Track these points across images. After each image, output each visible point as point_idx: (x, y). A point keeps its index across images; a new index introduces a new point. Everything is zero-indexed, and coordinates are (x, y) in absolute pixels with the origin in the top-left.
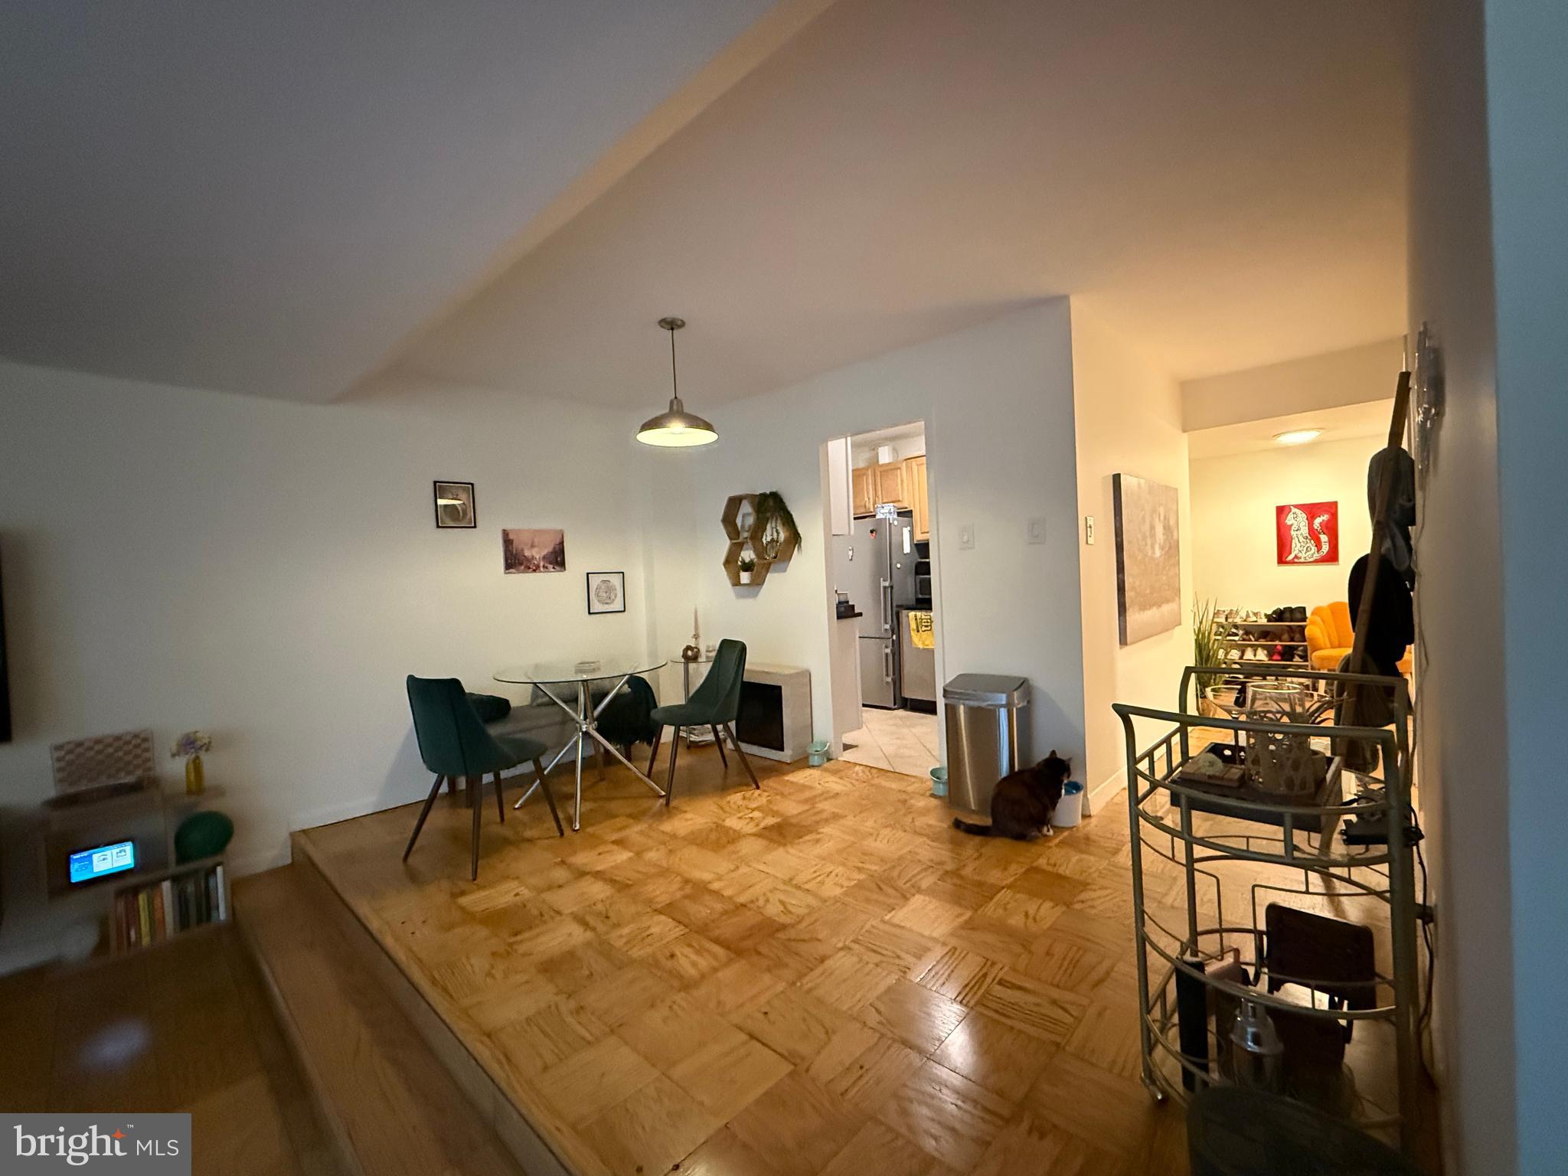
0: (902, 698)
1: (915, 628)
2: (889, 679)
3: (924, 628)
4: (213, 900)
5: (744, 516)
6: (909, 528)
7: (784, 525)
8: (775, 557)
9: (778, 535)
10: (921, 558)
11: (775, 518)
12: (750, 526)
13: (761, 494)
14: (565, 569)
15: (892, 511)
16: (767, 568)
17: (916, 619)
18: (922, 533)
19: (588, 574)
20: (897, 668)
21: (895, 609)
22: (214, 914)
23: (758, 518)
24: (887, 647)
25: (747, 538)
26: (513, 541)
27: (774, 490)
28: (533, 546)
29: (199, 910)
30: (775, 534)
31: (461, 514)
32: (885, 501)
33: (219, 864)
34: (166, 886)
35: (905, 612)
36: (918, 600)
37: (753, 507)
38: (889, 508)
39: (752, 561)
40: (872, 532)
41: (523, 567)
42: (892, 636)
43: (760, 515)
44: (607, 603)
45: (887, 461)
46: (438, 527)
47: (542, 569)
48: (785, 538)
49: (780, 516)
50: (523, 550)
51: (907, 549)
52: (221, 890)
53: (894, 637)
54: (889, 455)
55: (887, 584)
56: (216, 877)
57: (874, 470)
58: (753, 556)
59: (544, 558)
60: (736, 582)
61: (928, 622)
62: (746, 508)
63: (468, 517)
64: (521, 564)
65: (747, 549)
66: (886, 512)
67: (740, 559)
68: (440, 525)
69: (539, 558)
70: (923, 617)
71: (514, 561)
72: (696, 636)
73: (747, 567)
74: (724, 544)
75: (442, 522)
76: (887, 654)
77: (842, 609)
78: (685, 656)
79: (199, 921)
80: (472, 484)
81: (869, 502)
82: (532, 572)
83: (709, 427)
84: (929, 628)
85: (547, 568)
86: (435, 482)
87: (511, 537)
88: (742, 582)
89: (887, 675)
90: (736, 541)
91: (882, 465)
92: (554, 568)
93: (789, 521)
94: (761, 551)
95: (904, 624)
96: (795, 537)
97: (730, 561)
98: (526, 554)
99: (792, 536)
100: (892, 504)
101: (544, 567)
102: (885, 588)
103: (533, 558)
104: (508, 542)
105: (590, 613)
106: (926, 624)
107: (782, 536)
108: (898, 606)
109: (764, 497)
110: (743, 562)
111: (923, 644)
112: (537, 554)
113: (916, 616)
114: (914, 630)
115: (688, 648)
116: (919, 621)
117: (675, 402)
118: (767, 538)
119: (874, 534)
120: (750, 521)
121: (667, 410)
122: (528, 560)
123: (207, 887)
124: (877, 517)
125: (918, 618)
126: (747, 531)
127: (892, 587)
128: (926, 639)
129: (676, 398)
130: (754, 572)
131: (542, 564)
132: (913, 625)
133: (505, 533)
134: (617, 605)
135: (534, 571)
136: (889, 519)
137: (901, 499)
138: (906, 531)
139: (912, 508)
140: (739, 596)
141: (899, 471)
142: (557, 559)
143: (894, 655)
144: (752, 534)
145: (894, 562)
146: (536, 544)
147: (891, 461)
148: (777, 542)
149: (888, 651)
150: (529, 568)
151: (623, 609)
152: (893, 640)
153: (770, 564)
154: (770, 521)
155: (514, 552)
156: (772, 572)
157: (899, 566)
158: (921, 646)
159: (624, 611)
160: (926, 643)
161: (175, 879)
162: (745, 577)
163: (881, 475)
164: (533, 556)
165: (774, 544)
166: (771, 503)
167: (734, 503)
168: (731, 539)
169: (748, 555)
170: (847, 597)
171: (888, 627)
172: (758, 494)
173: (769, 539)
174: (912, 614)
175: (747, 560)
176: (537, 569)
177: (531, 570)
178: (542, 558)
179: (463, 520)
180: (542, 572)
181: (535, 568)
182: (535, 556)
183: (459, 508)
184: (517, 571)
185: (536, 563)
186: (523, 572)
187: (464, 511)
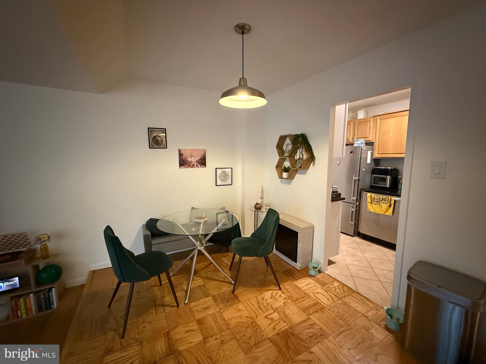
0: (358, 231)
1: (370, 201)
2: (353, 223)
3: (375, 203)
4: (51, 301)
5: (287, 144)
6: (371, 151)
7: (306, 151)
8: (300, 168)
9: (303, 157)
10: (376, 166)
11: (302, 147)
12: (289, 150)
13: (296, 135)
14: (206, 167)
15: (363, 142)
16: (296, 172)
17: (371, 197)
18: (378, 154)
19: (216, 168)
20: (357, 218)
21: (359, 190)
22: (52, 306)
23: (293, 147)
24: (353, 208)
25: (287, 156)
26: (183, 154)
27: (303, 132)
28: (192, 156)
29: (46, 304)
30: (301, 156)
31: (160, 143)
32: (359, 137)
33: (53, 287)
34: (31, 295)
35: (365, 193)
36: (371, 186)
37: (291, 142)
38: (361, 141)
39: (289, 167)
40: (351, 152)
42: (356, 203)
43: (294, 146)
44: (224, 181)
45: (362, 118)
46: (150, 148)
47: (195, 166)
48: (306, 158)
49: (305, 146)
50: (187, 158)
51: (369, 161)
52: (54, 297)
53: (357, 204)
54: (364, 114)
55: (357, 178)
56: (52, 291)
57: (355, 122)
58: (289, 165)
59: (196, 162)
60: (281, 177)
61: (378, 200)
62: (288, 141)
63: (163, 144)
64: (186, 164)
65: (287, 161)
66: (359, 143)
67: (283, 166)
68: (151, 147)
69: (194, 162)
70: (376, 197)
71: (183, 163)
72: (262, 198)
73: (286, 170)
74: (276, 158)
75: (152, 146)
76: (352, 211)
77: (334, 196)
78: (256, 208)
79: (46, 309)
80: (165, 129)
81: (350, 138)
82: (191, 168)
83: (261, 95)
84: (379, 203)
85: (198, 166)
86: (149, 128)
87: (182, 152)
88: (283, 177)
89: (352, 221)
90: (282, 157)
91: (359, 120)
92: (201, 166)
93: (309, 149)
94: (294, 163)
95: (364, 198)
96: (312, 158)
97: (279, 166)
98: (188, 160)
99: (311, 157)
100: (363, 139)
101: (196, 165)
102: (355, 180)
103: (192, 161)
104: (181, 155)
105: (216, 185)
106: (377, 201)
107: (305, 157)
108: (361, 189)
109: (297, 136)
110: (285, 168)
111: (374, 210)
112: (193, 160)
113: (371, 196)
114: (369, 202)
115: (257, 204)
116: (373, 198)
117: (242, 80)
118: (297, 157)
119: (352, 154)
120: (290, 147)
121: (238, 85)
122: (189, 162)
123: (49, 295)
124: (355, 145)
125: (372, 197)
126: (288, 153)
127: (359, 180)
128: (376, 208)
129: (243, 77)
130: (290, 173)
131: (195, 164)
132: (369, 200)
133: (180, 151)
134: (229, 182)
135: (192, 167)
136: (361, 146)
137: (368, 137)
138: (369, 153)
139: (374, 141)
140: (282, 183)
141: (369, 123)
142: (203, 162)
143: (356, 211)
144: (290, 154)
145: (362, 167)
146: (193, 155)
147: (364, 117)
148: (302, 159)
149: (354, 210)
150: (190, 166)
151: (231, 184)
152: (357, 205)
153: (298, 170)
154: (299, 149)
155: (183, 159)
156: (299, 174)
157: (364, 170)
158: (372, 211)
159: (232, 185)
160: (376, 210)
161: (36, 293)
162: (285, 175)
163: (358, 124)
164: (192, 160)
165: (301, 160)
166: (301, 139)
167: (282, 139)
168: (279, 156)
169: (287, 164)
170: (337, 189)
171: (355, 198)
172: (294, 134)
173: (298, 158)
174: (369, 194)
175: (287, 167)
176: (193, 166)
177: (190, 167)
178: (195, 162)
179: (161, 144)
180: (195, 168)
181: (192, 166)
182: (193, 161)
183: (159, 140)
184: (185, 167)
185: (193, 164)
186: (187, 167)
187: (162, 141)
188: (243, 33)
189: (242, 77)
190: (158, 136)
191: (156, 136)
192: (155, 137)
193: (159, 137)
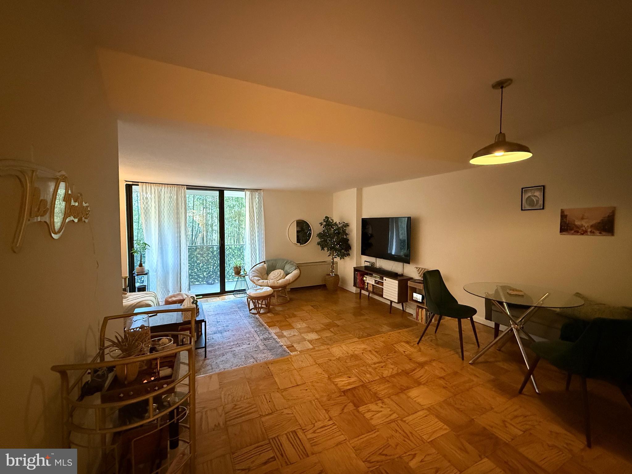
14: (613, 235)
26: (567, 215)
28: (583, 219)
31: (535, 202)
41: (573, 232)
47: (589, 233)
50: (574, 221)
59: (592, 226)
64: (571, 230)
68: (523, 209)
75: (524, 207)
85: (594, 233)
86: (522, 188)
87: (566, 213)
92: (602, 233)
98: (577, 224)
101: (591, 232)
103: (582, 226)
104: (563, 216)
112: (586, 224)
122: (577, 227)
131: (589, 230)
133: (563, 211)
135: (582, 234)
142: (607, 227)
146: (585, 217)
150: (578, 232)
155: (567, 222)
176: (584, 233)
177: (579, 234)
178: (590, 226)
179: (536, 205)
180: (588, 235)
181: (582, 232)
182: (584, 224)
183: (533, 200)
184: (569, 234)
185: (584, 229)
186: (573, 234)
187: (537, 201)
188: (502, 88)
189: (500, 132)
190: (533, 196)
191: (531, 196)
192: (529, 197)
193: (535, 196)
